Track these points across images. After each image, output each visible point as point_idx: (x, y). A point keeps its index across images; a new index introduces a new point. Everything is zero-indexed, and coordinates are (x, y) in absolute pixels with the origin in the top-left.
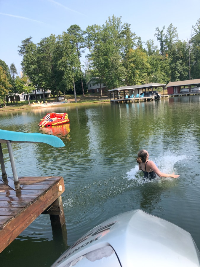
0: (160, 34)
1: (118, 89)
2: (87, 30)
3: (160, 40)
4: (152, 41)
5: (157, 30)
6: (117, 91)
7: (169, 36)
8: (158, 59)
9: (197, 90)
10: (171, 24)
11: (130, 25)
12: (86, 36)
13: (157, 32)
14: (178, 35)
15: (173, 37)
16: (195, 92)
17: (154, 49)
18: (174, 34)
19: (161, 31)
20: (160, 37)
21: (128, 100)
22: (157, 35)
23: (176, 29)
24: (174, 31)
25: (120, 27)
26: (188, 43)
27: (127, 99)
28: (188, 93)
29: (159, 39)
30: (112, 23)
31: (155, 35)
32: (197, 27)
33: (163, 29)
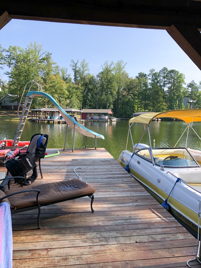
0: (74, 65)
1: (41, 110)
2: (9, 49)
3: (74, 71)
4: (66, 69)
5: (72, 62)
6: (41, 111)
7: (82, 69)
8: (74, 88)
9: (105, 118)
10: (84, 60)
11: (51, 54)
12: (8, 55)
13: (73, 64)
14: (89, 69)
15: (86, 70)
16: (103, 120)
17: (67, 77)
18: (87, 68)
19: (75, 63)
20: (74, 68)
21: (50, 121)
22: (72, 66)
23: (88, 64)
24: (87, 66)
25: (41, 53)
26: (96, 77)
27: (49, 119)
28: (98, 119)
29: (74, 69)
30: (34, 47)
31: (70, 65)
32: (105, 67)
33: (77, 62)
